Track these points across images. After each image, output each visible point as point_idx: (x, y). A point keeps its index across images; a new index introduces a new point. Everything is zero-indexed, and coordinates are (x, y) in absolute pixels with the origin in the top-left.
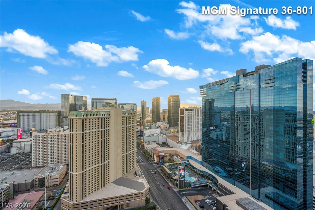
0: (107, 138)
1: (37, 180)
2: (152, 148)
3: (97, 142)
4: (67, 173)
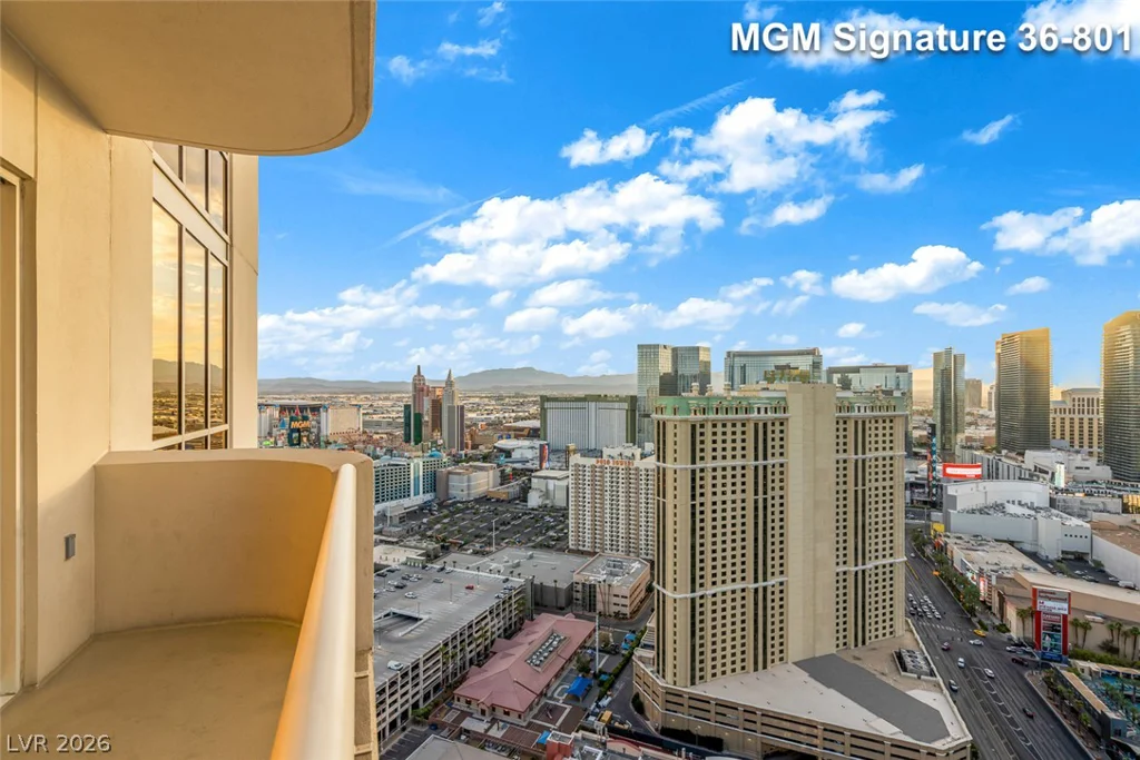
0: (774, 493)
1: (580, 587)
2: (995, 568)
3: (739, 505)
4: (650, 589)
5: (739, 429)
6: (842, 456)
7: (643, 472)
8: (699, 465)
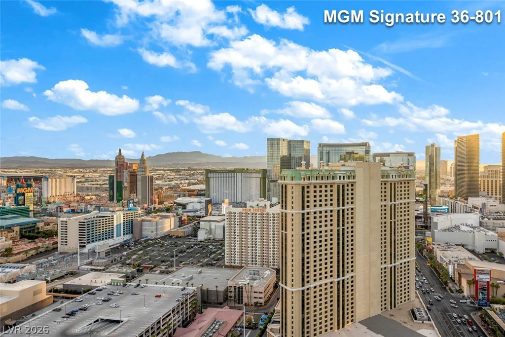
0: (348, 225)
1: (232, 289)
2: (456, 259)
3: (329, 233)
4: (276, 286)
5: (329, 189)
6: (384, 203)
7: (271, 216)
8: (307, 210)
